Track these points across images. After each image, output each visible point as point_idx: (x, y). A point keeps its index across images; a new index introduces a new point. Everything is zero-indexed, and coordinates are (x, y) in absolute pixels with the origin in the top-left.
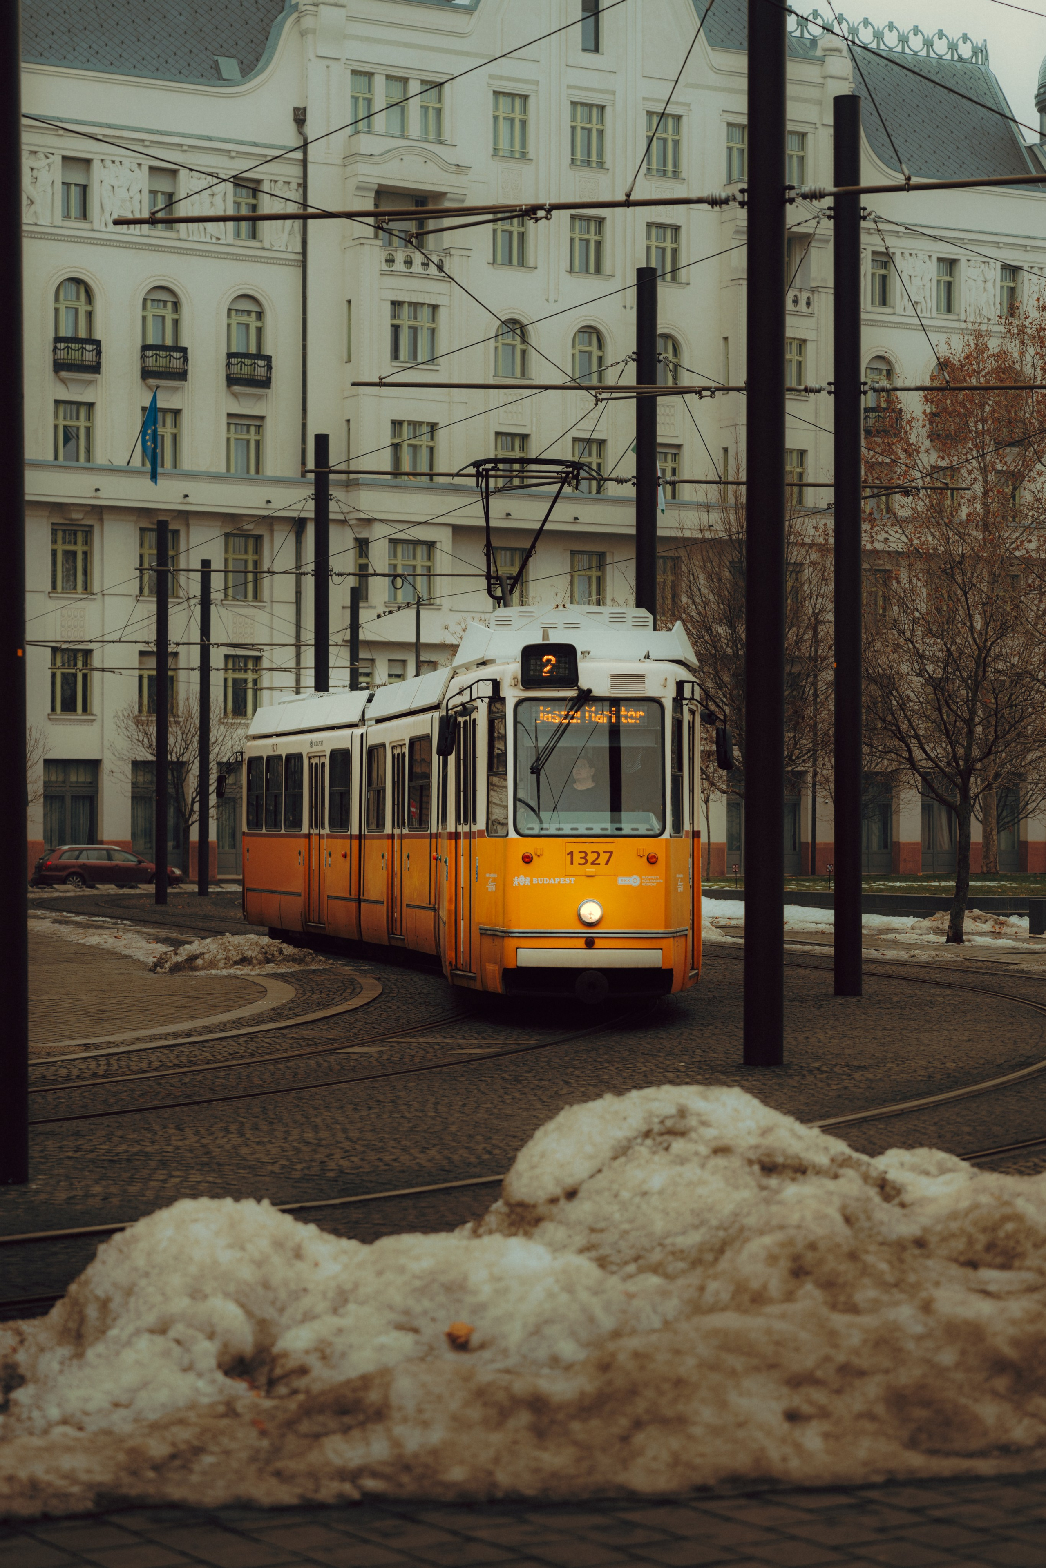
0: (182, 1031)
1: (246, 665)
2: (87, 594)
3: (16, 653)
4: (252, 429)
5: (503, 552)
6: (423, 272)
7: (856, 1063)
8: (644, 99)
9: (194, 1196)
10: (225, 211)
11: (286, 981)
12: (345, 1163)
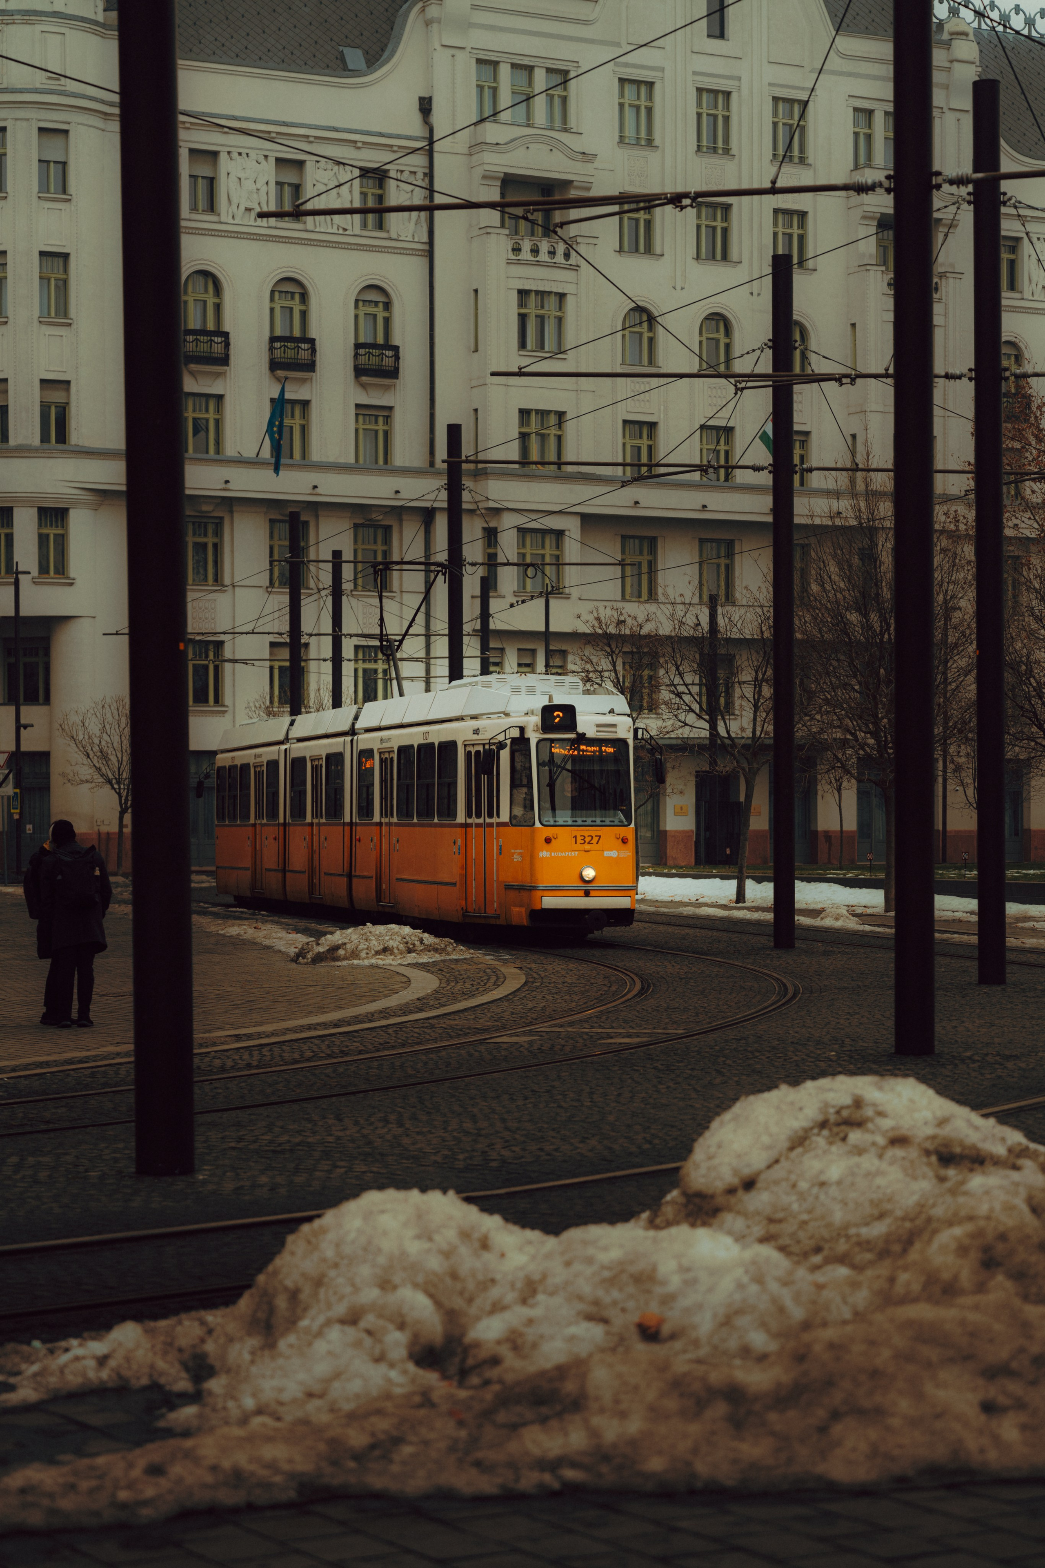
0: (331, 1022)
1: (376, 655)
2: (218, 586)
3: (178, 646)
4: (381, 420)
5: (632, 540)
6: (550, 260)
7: (1007, 1053)
8: (770, 84)
9: (381, 1187)
10: (351, 202)
11: (429, 971)
12: (506, 1153)
